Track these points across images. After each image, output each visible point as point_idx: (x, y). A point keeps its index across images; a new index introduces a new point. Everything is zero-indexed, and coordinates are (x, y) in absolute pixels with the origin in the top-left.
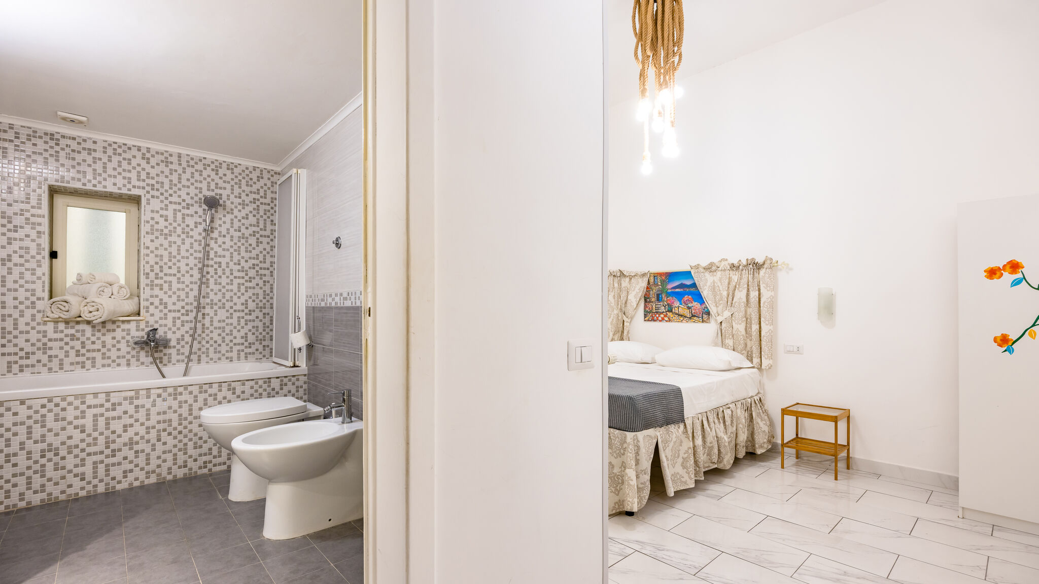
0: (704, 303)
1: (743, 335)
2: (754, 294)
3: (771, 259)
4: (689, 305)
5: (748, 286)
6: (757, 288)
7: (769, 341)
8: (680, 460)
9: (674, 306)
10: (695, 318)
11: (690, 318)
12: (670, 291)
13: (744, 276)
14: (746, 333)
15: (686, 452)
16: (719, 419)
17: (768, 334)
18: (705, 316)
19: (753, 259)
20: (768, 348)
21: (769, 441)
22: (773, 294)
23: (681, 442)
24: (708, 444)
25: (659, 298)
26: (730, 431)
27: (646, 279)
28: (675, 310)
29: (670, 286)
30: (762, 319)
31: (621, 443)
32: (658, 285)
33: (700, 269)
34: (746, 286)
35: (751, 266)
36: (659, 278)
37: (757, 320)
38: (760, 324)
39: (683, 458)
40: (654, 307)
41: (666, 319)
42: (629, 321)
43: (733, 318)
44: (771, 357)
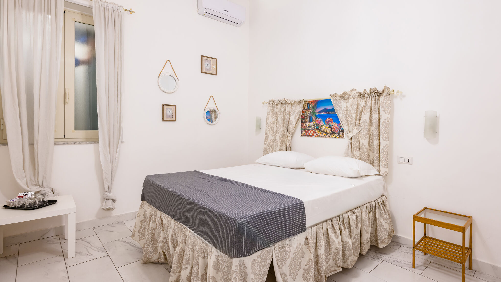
0: (340, 123)
1: (367, 148)
2: (375, 116)
3: (388, 88)
4: (330, 125)
5: (371, 110)
6: (378, 112)
7: (386, 153)
8: (301, 271)
9: (320, 125)
10: (334, 135)
11: (331, 134)
12: (317, 114)
13: (368, 102)
14: (369, 147)
15: (308, 263)
16: (344, 225)
17: (385, 148)
18: (341, 133)
19: (375, 88)
20: (385, 159)
21: (390, 236)
22: (389, 116)
23: (303, 253)
24: (333, 250)
25: (310, 120)
26: (355, 233)
27: (302, 105)
28: (321, 128)
29: (317, 111)
30: (381, 136)
31: (228, 269)
32: (310, 110)
33: (337, 97)
34: (369, 110)
35: (373, 94)
36: (311, 105)
37: (377, 137)
38: (379, 140)
39: (304, 269)
40: (307, 126)
41: (315, 135)
42: (291, 135)
43: (360, 135)
44: (387, 166)
